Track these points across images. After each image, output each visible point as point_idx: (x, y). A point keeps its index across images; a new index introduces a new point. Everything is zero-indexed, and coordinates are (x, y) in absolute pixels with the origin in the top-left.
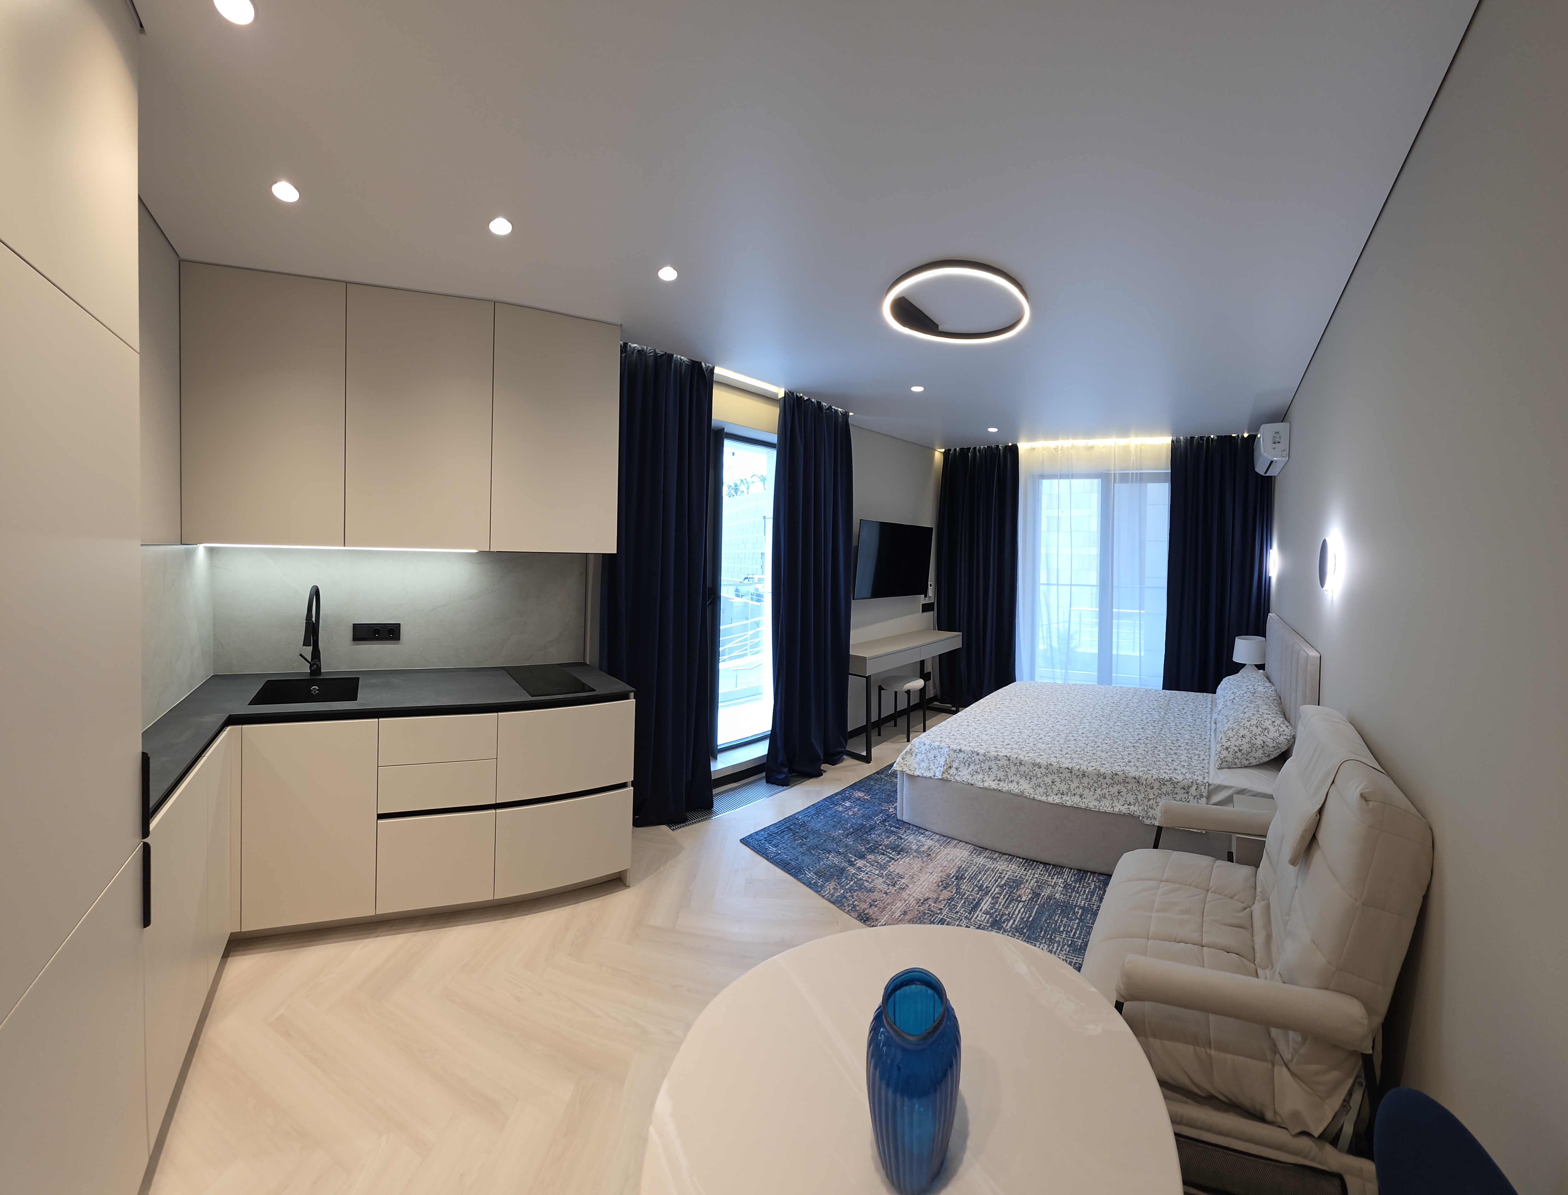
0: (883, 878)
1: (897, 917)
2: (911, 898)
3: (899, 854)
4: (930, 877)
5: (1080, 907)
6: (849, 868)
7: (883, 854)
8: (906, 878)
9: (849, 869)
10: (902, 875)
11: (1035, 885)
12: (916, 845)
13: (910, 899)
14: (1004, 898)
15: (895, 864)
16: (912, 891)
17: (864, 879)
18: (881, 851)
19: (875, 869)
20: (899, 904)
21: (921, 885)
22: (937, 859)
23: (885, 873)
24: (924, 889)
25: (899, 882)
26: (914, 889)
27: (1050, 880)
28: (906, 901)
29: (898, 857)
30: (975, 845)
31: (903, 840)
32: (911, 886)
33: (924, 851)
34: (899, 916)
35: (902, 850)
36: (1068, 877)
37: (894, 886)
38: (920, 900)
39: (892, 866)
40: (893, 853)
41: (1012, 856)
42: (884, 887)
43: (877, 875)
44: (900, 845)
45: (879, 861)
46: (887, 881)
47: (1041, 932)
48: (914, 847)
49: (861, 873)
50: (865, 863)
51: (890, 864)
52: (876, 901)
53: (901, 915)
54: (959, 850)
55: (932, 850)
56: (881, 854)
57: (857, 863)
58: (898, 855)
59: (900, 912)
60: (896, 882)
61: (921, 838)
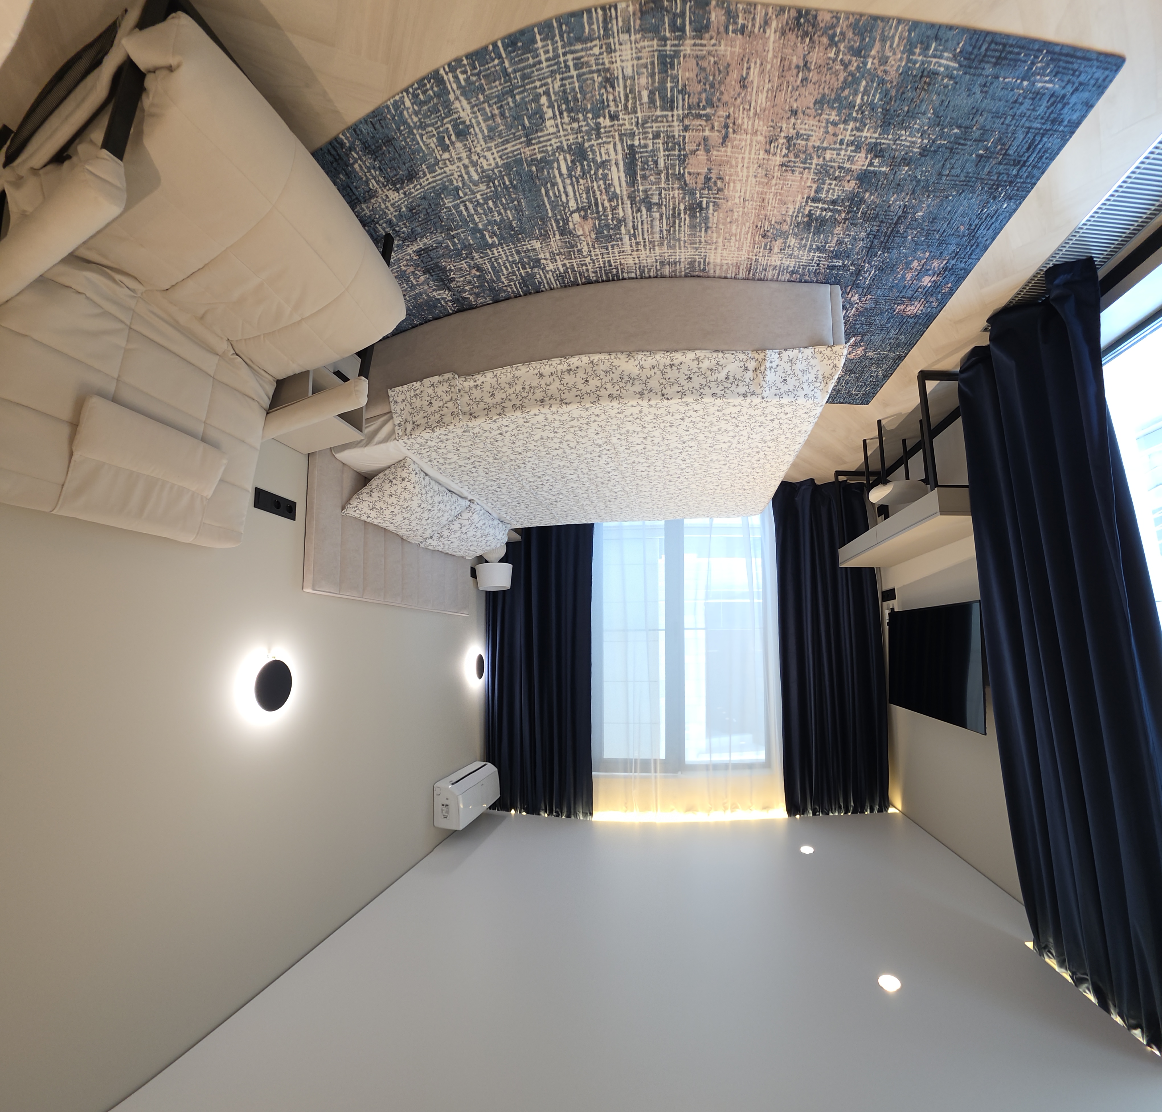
0: (814, 147)
1: (752, 65)
2: (750, 127)
3: (810, 215)
4: (743, 191)
5: (493, 245)
6: (877, 135)
7: (834, 202)
8: (777, 168)
9: (875, 132)
10: (786, 171)
11: (578, 244)
12: (791, 244)
13: (750, 123)
14: (603, 204)
15: (806, 191)
16: (754, 143)
17: (842, 126)
18: (839, 208)
19: (834, 162)
20: (762, 97)
21: (748, 167)
22: (750, 234)
23: (815, 161)
24: (740, 160)
25: (783, 154)
26: (753, 151)
27: (566, 262)
28: (755, 114)
29: (808, 209)
30: (708, 277)
31: (814, 247)
32: (762, 155)
33: (776, 241)
34: (749, 68)
35: (808, 225)
36: (546, 277)
37: (789, 139)
38: (734, 132)
39: (809, 184)
40: (818, 213)
41: (643, 276)
42: (803, 126)
43: (825, 149)
44: (814, 234)
45: (834, 182)
46: (804, 143)
47: (511, 182)
48: (792, 241)
49: (853, 138)
50: (854, 167)
51: (815, 186)
52: (802, 81)
53: (748, 74)
54: (730, 262)
55: (765, 248)
56: (837, 199)
57: (866, 158)
58: (811, 210)
59: (752, 82)
60: (788, 148)
61: (791, 263)
